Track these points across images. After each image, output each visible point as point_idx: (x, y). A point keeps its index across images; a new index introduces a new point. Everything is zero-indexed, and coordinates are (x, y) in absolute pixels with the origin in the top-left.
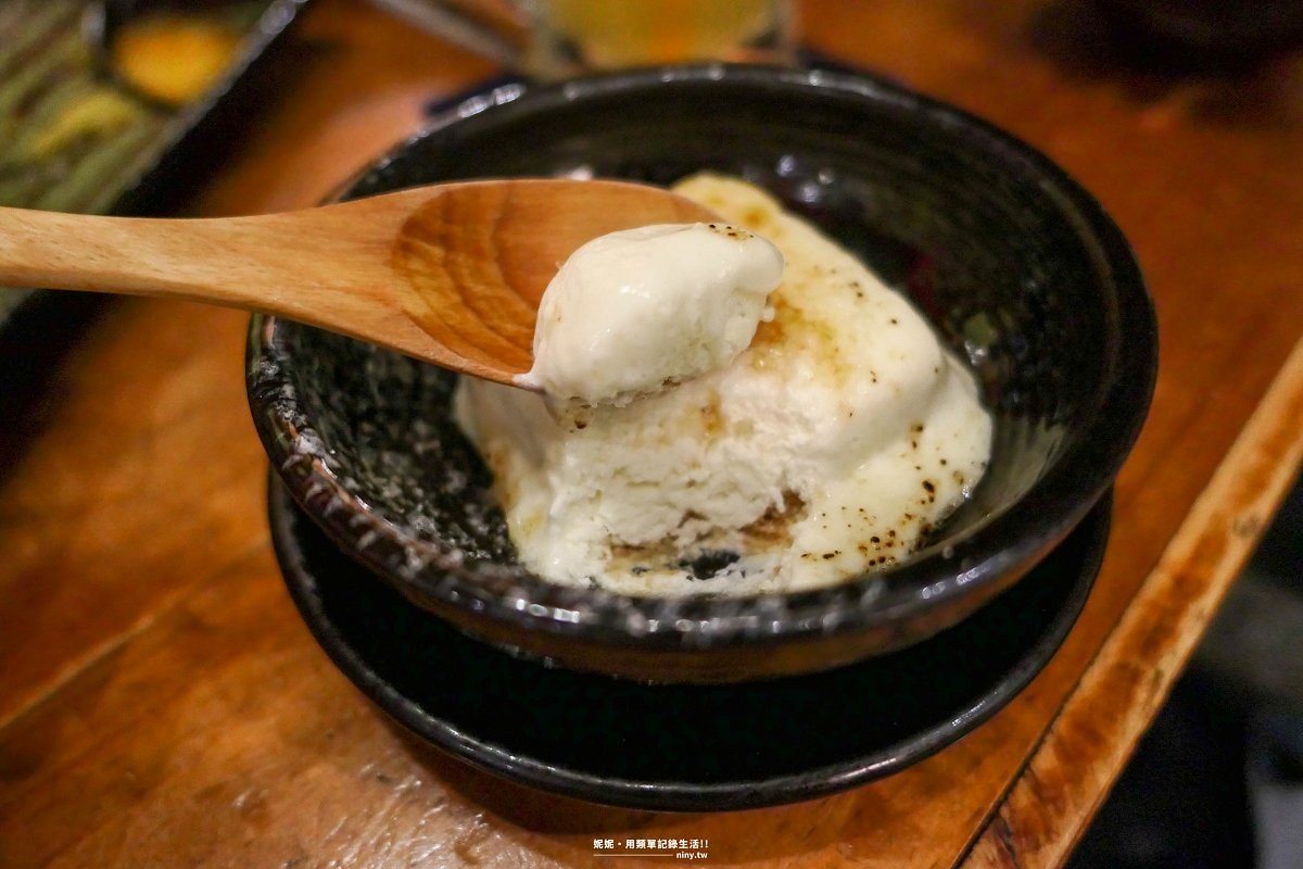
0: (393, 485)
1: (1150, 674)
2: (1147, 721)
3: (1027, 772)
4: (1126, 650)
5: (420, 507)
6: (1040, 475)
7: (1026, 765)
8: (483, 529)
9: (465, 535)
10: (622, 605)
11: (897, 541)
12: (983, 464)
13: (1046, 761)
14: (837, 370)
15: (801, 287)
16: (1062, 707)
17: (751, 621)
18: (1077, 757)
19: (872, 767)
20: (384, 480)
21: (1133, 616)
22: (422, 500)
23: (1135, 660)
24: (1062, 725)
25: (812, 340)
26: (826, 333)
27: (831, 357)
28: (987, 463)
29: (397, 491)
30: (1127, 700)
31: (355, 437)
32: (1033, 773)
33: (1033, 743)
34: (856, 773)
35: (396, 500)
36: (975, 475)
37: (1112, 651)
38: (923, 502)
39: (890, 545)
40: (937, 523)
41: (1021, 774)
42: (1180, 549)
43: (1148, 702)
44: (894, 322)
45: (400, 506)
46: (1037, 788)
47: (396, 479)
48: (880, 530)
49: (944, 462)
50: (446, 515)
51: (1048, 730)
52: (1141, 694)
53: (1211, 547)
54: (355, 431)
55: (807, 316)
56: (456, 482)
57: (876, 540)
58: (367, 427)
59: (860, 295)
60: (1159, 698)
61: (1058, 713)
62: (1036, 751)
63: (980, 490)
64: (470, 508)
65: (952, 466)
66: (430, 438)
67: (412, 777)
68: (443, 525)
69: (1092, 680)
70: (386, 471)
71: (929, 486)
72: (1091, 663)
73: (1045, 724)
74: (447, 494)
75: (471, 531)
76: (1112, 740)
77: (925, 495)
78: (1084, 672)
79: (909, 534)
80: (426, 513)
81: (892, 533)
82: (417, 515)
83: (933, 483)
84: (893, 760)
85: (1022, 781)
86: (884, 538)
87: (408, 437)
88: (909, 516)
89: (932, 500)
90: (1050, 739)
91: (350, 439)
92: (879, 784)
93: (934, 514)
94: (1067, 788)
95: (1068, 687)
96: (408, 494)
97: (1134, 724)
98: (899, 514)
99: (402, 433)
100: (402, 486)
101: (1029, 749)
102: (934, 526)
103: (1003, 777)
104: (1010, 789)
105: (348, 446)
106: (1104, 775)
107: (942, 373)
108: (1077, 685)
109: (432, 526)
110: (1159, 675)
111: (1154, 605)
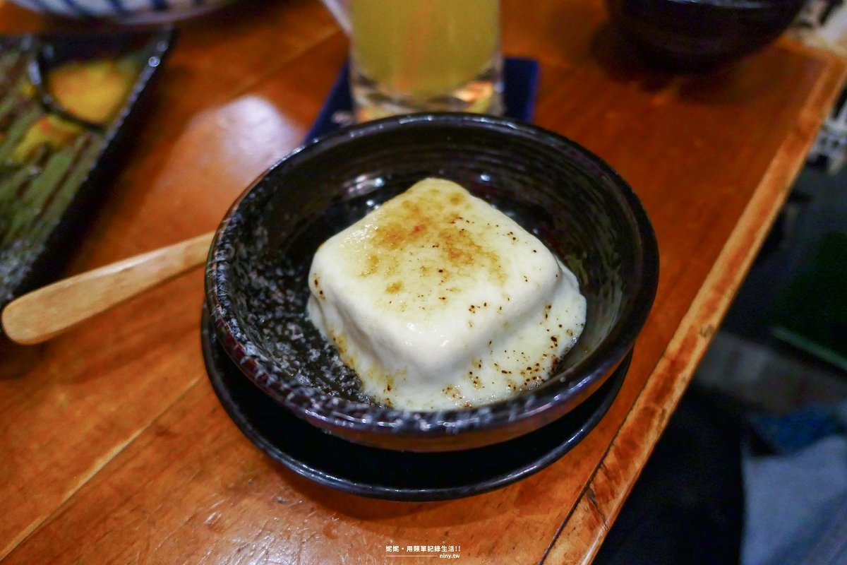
0: (285, 361)
1: (660, 411)
2: (659, 436)
3: (602, 465)
4: (648, 401)
5: (300, 372)
6: (608, 332)
7: (601, 462)
8: (332, 379)
9: (324, 384)
10: (417, 417)
11: (540, 368)
12: (582, 325)
13: (611, 460)
14: (500, 277)
15: (480, 235)
16: (618, 432)
17: (476, 420)
18: (625, 456)
19: (525, 471)
20: (280, 359)
21: (651, 382)
22: (301, 367)
23: (652, 405)
24: (618, 441)
25: (487, 262)
26: (494, 258)
27: (497, 271)
28: (584, 323)
29: (288, 364)
30: (649, 425)
31: (262, 338)
32: (605, 466)
33: (604, 451)
34: (518, 475)
35: (287, 369)
36: (578, 331)
37: (641, 402)
38: (552, 347)
39: (537, 370)
40: (561, 357)
41: (599, 467)
42: (674, 346)
43: (659, 425)
44: (535, 251)
45: (291, 372)
46: (607, 473)
47: (285, 357)
48: (532, 364)
49: (560, 326)
50: (313, 374)
51: (611, 444)
52: (656, 422)
53: (688, 345)
54: (262, 334)
55: (484, 250)
56: (315, 354)
57: (529, 368)
58: (266, 331)
59: (514, 239)
60: (664, 423)
61: (616, 435)
62: (606, 455)
63: (582, 338)
64: (324, 368)
65: (565, 327)
66: (298, 333)
67: (298, 500)
68: (312, 379)
69: (632, 417)
70: (280, 354)
71: (554, 339)
72: (631, 409)
73: (611, 441)
74: (311, 362)
75: (327, 381)
76: (642, 446)
77: (552, 343)
78: (628, 413)
79: (547, 364)
80: (303, 373)
81: (538, 365)
82: (299, 376)
83: (556, 337)
84: (535, 467)
85: (599, 470)
86: (534, 368)
87: (287, 333)
88: (545, 355)
89: (556, 345)
90: (612, 448)
91: (260, 339)
92: (530, 478)
93: (559, 352)
94: (621, 472)
95: (620, 422)
96: (292, 365)
97: (652, 437)
98: (539, 355)
99: (283, 331)
100: (289, 361)
101: (602, 455)
102: (560, 359)
103: (590, 469)
104: (594, 475)
105: (260, 344)
106: (638, 464)
107: (560, 276)
108: (625, 420)
109: (308, 381)
110: (664, 411)
111: (661, 376)
